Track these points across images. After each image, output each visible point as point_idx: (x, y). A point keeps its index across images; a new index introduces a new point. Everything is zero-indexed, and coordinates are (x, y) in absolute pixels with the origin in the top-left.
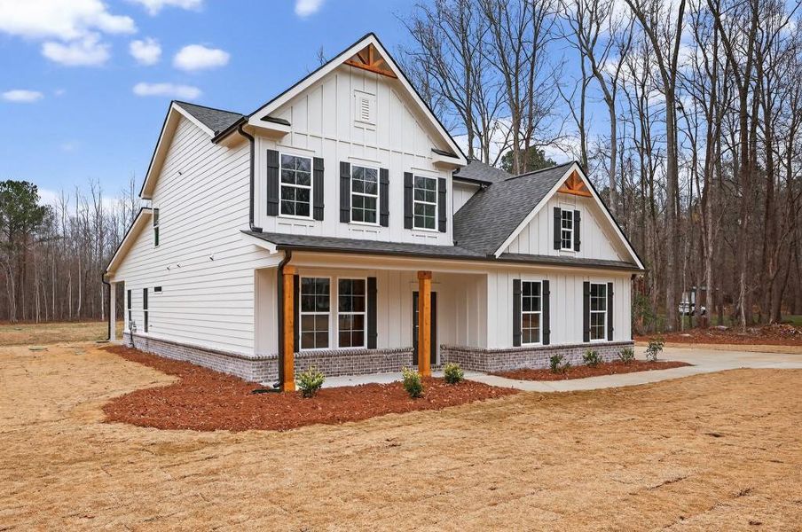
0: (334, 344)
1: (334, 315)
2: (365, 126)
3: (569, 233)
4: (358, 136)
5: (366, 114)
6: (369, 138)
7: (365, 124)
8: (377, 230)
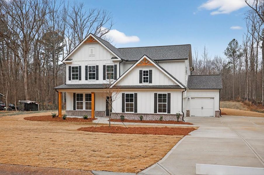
0: (84, 109)
1: (84, 102)
2: (92, 56)
3: (147, 78)
4: (90, 59)
5: (92, 52)
6: (93, 59)
7: (92, 55)
8: (95, 81)
